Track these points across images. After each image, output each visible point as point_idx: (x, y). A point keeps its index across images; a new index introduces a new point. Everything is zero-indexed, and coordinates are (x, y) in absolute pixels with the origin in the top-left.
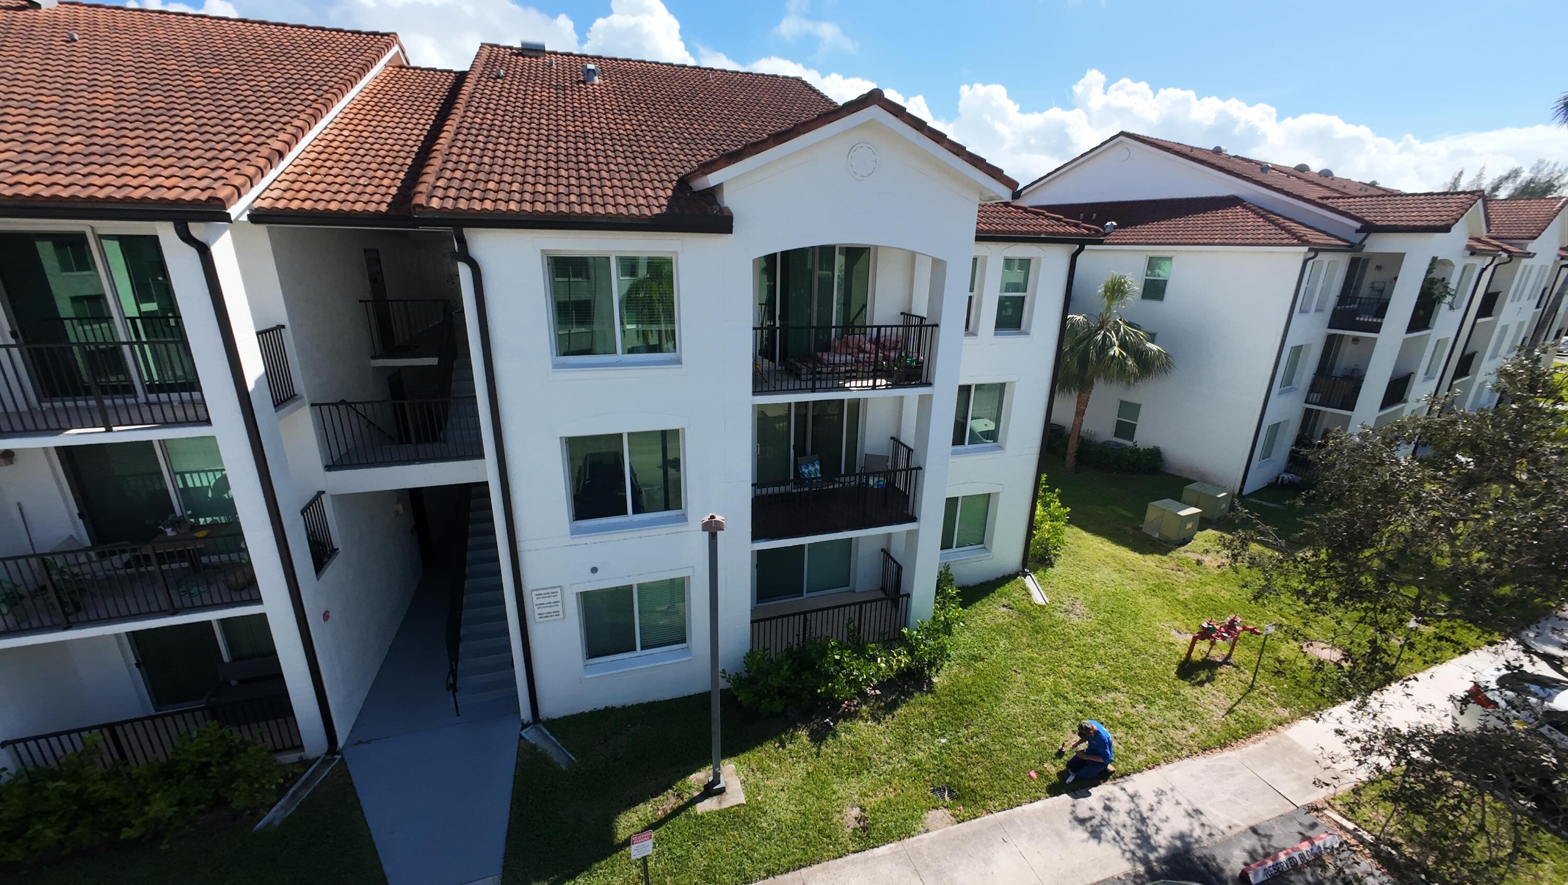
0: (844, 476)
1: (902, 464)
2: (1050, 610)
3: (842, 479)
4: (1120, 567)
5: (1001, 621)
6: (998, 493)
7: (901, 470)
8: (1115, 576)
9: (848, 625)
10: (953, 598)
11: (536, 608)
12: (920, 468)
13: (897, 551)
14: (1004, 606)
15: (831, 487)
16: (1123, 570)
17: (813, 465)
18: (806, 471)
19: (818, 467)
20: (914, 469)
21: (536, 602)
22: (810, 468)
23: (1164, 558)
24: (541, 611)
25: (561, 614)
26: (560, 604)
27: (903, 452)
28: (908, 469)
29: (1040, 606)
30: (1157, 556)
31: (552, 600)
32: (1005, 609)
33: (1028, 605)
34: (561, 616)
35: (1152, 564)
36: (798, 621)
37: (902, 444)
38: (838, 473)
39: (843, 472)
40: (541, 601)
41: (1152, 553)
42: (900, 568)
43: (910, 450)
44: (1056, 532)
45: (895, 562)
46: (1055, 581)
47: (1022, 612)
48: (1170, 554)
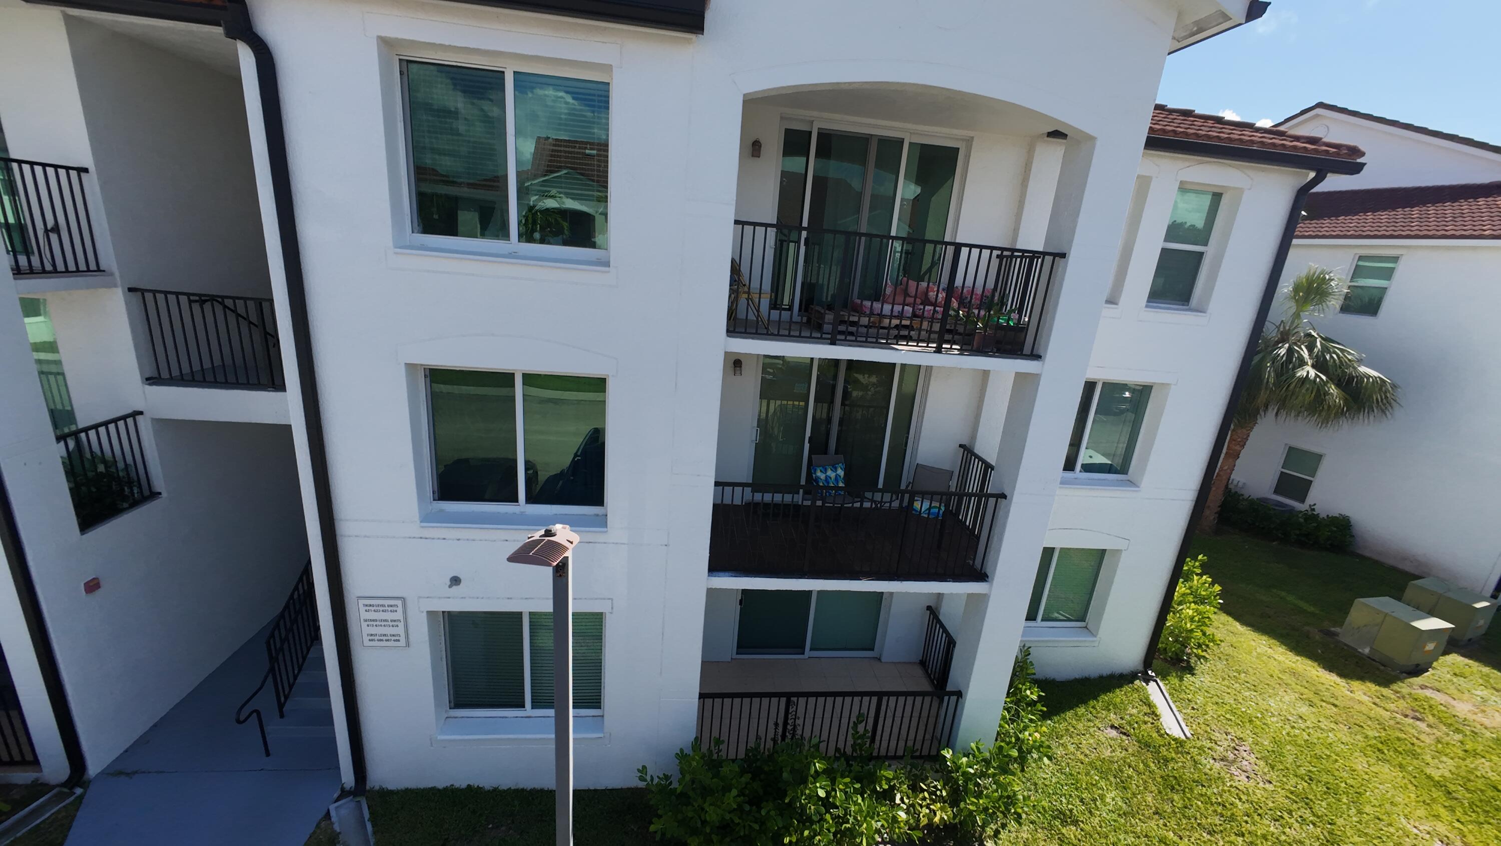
0: (882, 491)
1: (973, 486)
2: (1195, 751)
3: (878, 496)
4: (1311, 695)
5: (1107, 753)
6: (1119, 552)
7: (970, 495)
8: (1304, 709)
9: (856, 725)
10: (1033, 703)
11: (364, 624)
12: (1004, 496)
13: (950, 615)
14: (1113, 727)
15: (858, 505)
16: (1316, 700)
17: (835, 469)
18: (823, 476)
19: (841, 472)
20: (992, 495)
21: (364, 615)
22: (830, 473)
23: (1385, 691)
24: (373, 630)
25: (403, 639)
26: (401, 625)
27: (976, 469)
28: (982, 494)
29: (1175, 739)
30: (1372, 687)
31: (389, 616)
32: (1114, 733)
33: (1155, 735)
34: (403, 642)
35: (1365, 699)
36: (777, 706)
37: (977, 456)
38: (872, 485)
39: (880, 486)
40: (372, 615)
41: (1362, 678)
42: (951, 643)
43: (988, 467)
44: (1203, 621)
45: (945, 630)
46: (1200, 699)
47: (1145, 745)
48: (1395, 687)
